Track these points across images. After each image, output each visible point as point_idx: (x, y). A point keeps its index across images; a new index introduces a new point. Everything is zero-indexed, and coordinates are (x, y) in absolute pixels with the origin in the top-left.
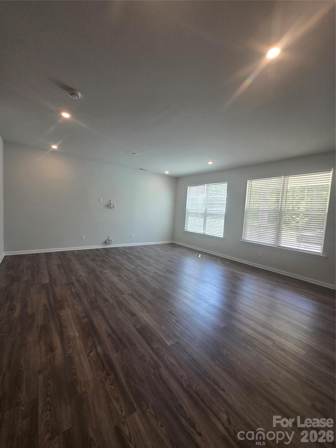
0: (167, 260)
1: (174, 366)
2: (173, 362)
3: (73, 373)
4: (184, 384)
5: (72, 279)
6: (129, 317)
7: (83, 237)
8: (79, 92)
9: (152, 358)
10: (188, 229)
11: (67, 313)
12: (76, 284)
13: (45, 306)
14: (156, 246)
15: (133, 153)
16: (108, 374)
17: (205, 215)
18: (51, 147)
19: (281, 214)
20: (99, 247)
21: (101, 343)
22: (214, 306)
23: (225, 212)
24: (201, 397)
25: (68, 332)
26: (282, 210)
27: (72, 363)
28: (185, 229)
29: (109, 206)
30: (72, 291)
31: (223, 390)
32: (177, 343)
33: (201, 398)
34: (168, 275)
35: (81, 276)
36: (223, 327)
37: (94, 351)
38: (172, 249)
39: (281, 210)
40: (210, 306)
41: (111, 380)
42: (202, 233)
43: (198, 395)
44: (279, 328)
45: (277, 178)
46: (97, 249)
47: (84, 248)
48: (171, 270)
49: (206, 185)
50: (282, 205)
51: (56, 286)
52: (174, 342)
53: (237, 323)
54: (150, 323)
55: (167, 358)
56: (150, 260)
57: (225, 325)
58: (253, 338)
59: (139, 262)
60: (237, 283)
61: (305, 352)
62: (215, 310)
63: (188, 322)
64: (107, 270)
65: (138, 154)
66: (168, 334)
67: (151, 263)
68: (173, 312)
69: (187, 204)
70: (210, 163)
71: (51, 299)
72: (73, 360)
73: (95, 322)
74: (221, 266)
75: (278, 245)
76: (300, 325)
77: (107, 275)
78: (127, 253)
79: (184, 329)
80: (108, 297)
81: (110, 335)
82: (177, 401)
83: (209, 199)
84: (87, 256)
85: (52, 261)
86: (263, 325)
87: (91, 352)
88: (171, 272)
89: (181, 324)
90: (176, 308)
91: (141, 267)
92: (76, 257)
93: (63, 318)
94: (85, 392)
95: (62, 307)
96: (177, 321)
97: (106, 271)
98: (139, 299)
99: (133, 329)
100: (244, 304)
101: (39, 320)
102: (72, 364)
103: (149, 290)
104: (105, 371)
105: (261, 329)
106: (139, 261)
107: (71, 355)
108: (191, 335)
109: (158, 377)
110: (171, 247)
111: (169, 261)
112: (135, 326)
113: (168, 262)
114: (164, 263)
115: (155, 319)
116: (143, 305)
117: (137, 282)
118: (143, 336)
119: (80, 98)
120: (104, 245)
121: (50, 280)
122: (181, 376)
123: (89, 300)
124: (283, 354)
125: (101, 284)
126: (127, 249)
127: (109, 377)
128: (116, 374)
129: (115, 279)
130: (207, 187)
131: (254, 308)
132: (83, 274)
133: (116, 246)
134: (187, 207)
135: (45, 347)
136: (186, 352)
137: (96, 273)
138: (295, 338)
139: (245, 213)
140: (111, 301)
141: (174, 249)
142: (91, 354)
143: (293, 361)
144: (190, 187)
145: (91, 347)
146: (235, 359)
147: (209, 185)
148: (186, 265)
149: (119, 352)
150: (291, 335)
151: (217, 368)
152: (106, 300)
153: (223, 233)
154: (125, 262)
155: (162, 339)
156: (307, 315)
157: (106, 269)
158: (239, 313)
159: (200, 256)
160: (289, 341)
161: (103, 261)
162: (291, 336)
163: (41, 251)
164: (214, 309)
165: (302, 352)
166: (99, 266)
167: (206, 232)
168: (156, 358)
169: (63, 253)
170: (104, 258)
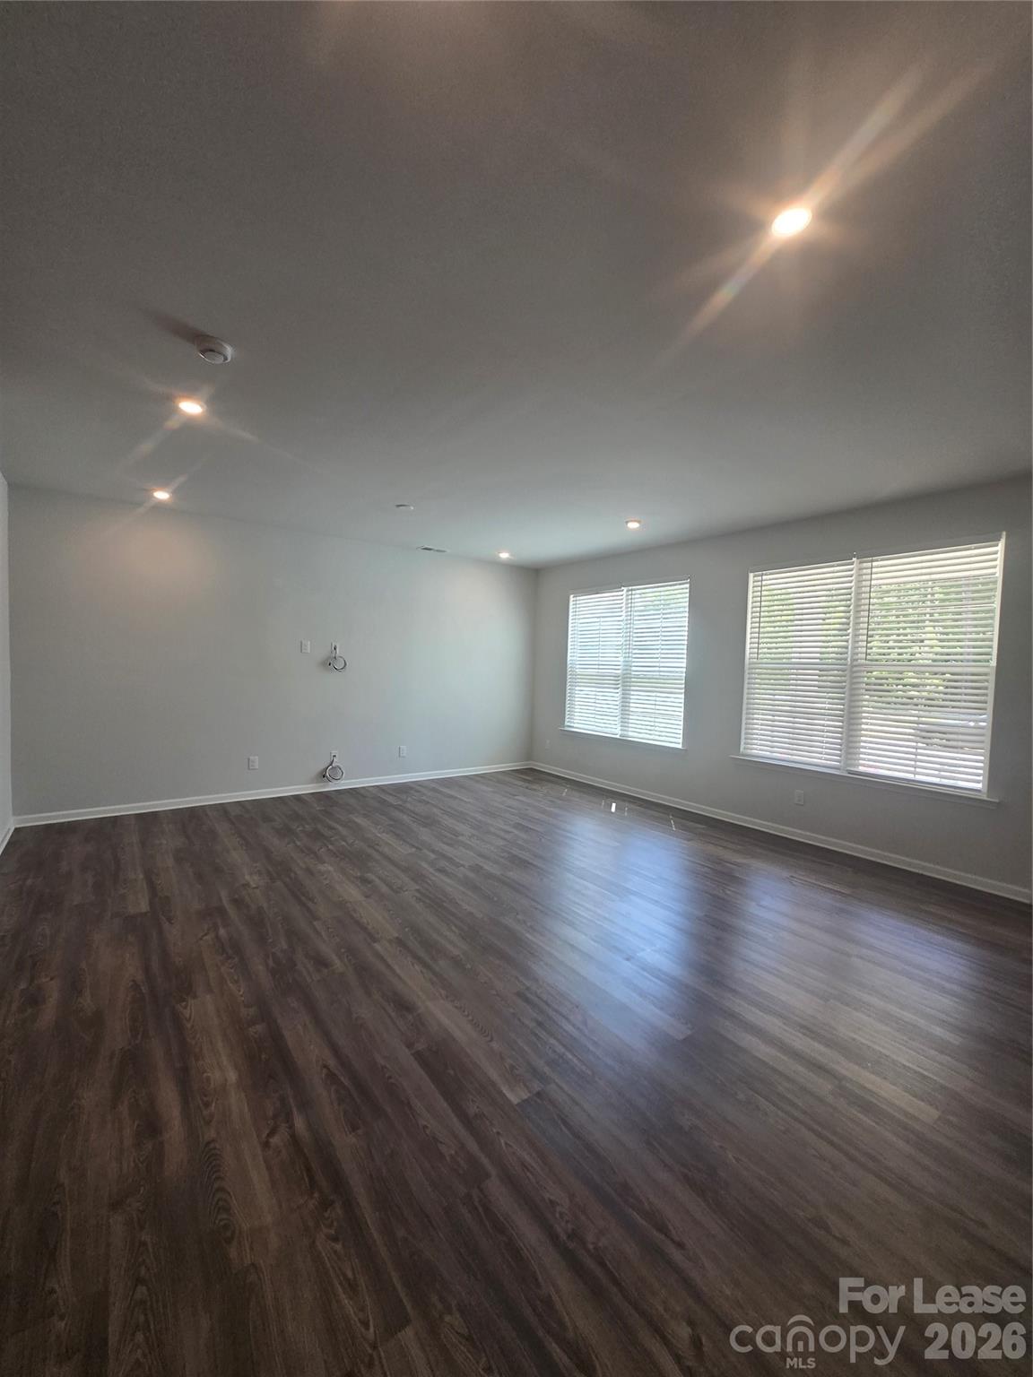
0: (510, 825)
1: (528, 1170)
2: (527, 1158)
3: (217, 1203)
4: (559, 1230)
5: (220, 899)
6: (393, 1014)
7: (253, 762)
8: (225, 342)
9: (463, 1146)
10: (575, 725)
11: (203, 1010)
12: (231, 911)
13: (136, 986)
14: (479, 779)
15: (398, 506)
16: (325, 1204)
17: (625, 682)
18: (153, 497)
19: (855, 675)
20: (304, 789)
21: (306, 1104)
22: (655, 972)
23: (684, 670)
24: (613, 1270)
25: (205, 1072)
26: (857, 660)
27: (216, 1172)
28: (566, 724)
29: (330, 663)
30: (217, 937)
31: (680, 1245)
32: (539, 1094)
33: (612, 1272)
34: (513, 875)
35: (246, 885)
36: (681, 1037)
37: (283, 1128)
38: (527, 788)
39: (853, 660)
40: (643, 969)
41: (335, 1224)
42: (618, 737)
43: (602, 1264)
44: (855, 1036)
45: (838, 565)
46: (297, 798)
47: (257, 794)
48: (525, 855)
49: (625, 589)
50: (857, 645)
51: (169, 920)
52: (530, 1092)
53: (727, 1023)
54: (457, 1034)
55: (506, 1144)
56: (461, 827)
57: (689, 1032)
58: (775, 1070)
59: (425, 835)
60: (728, 892)
61: (935, 1113)
62: (659, 982)
63: (574, 1025)
64: (326, 865)
65: (412, 508)
66: (512, 1067)
67: (463, 835)
68: (529, 995)
69: (569, 647)
70: (633, 525)
71: (155, 965)
72: (218, 1162)
73: (287, 1034)
74: (679, 840)
75: (849, 768)
76: (922, 1023)
77: (326, 879)
78: (392, 805)
79: (561, 1049)
80: (327, 949)
81: (331, 1076)
82: (538, 1286)
83: (636, 631)
84: (267, 819)
85: (157, 842)
86: (808, 1029)
87: (272, 1133)
88: (524, 864)
89: (551, 1034)
90: (536, 980)
91: (433, 851)
92: (233, 823)
93: (189, 1026)
94: (253, 1264)
95: (186, 990)
96: (540, 1024)
97: (322, 868)
98: (422, 953)
99: (405, 1055)
100: (747, 961)
101: (117, 1035)
102: (214, 1177)
103: (456, 926)
104: (316, 1195)
105: (801, 1043)
106: (424, 829)
107: (212, 1145)
108: (584, 1068)
109: (480, 1209)
110: (525, 780)
111: (518, 826)
112: (409, 1046)
113: (516, 832)
114: (502, 834)
115: (473, 1020)
116: (435, 973)
117: (419, 900)
118: (436, 1077)
119: (229, 359)
120: (316, 783)
121: (151, 903)
122: (551, 1201)
123: (271, 963)
124: (869, 1121)
125: (308, 909)
126: (391, 794)
127: (326, 1215)
128: (349, 1205)
129: (352, 893)
130: (627, 595)
131: (778, 971)
132: (253, 880)
133: (355, 783)
134: (569, 658)
135: (134, 1122)
136: (565, 1123)
137: (292, 875)
138: (904, 1066)
139: (747, 671)
140: (338, 964)
141: (534, 787)
142: (275, 1140)
143: (901, 1144)
144: (578, 598)
145: (275, 1117)
146: (717, 1144)
147: (635, 590)
148: (571, 838)
149: (360, 1132)
150: (895, 1057)
151: (663, 1176)
152: (321, 962)
153: (681, 736)
154: (385, 837)
155: (493, 1084)
156: (943, 990)
157: (323, 862)
158: (734, 991)
159: (613, 809)
160: (885, 1078)
161: (316, 835)
162: (894, 1062)
163: (128, 809)
164: (654, 979)
165: (928, 1113)
166: (303, 852)
167: (631, 734)
168: (473, 1146)
169: (193, 813)
170: (319, 826)
